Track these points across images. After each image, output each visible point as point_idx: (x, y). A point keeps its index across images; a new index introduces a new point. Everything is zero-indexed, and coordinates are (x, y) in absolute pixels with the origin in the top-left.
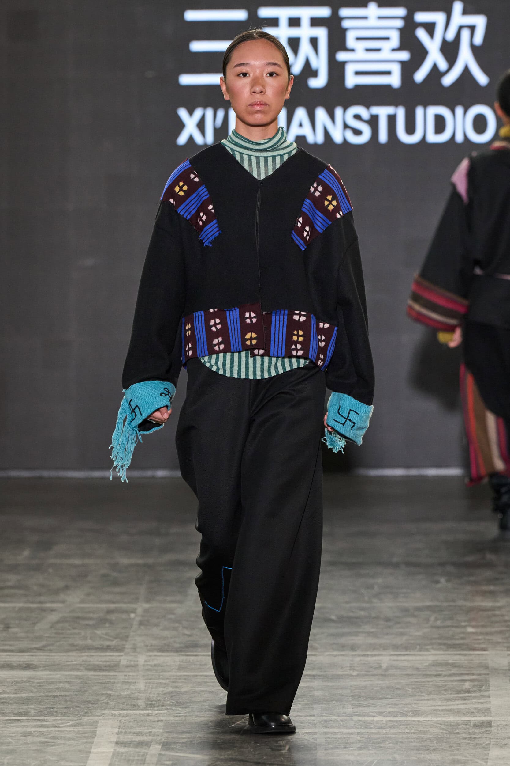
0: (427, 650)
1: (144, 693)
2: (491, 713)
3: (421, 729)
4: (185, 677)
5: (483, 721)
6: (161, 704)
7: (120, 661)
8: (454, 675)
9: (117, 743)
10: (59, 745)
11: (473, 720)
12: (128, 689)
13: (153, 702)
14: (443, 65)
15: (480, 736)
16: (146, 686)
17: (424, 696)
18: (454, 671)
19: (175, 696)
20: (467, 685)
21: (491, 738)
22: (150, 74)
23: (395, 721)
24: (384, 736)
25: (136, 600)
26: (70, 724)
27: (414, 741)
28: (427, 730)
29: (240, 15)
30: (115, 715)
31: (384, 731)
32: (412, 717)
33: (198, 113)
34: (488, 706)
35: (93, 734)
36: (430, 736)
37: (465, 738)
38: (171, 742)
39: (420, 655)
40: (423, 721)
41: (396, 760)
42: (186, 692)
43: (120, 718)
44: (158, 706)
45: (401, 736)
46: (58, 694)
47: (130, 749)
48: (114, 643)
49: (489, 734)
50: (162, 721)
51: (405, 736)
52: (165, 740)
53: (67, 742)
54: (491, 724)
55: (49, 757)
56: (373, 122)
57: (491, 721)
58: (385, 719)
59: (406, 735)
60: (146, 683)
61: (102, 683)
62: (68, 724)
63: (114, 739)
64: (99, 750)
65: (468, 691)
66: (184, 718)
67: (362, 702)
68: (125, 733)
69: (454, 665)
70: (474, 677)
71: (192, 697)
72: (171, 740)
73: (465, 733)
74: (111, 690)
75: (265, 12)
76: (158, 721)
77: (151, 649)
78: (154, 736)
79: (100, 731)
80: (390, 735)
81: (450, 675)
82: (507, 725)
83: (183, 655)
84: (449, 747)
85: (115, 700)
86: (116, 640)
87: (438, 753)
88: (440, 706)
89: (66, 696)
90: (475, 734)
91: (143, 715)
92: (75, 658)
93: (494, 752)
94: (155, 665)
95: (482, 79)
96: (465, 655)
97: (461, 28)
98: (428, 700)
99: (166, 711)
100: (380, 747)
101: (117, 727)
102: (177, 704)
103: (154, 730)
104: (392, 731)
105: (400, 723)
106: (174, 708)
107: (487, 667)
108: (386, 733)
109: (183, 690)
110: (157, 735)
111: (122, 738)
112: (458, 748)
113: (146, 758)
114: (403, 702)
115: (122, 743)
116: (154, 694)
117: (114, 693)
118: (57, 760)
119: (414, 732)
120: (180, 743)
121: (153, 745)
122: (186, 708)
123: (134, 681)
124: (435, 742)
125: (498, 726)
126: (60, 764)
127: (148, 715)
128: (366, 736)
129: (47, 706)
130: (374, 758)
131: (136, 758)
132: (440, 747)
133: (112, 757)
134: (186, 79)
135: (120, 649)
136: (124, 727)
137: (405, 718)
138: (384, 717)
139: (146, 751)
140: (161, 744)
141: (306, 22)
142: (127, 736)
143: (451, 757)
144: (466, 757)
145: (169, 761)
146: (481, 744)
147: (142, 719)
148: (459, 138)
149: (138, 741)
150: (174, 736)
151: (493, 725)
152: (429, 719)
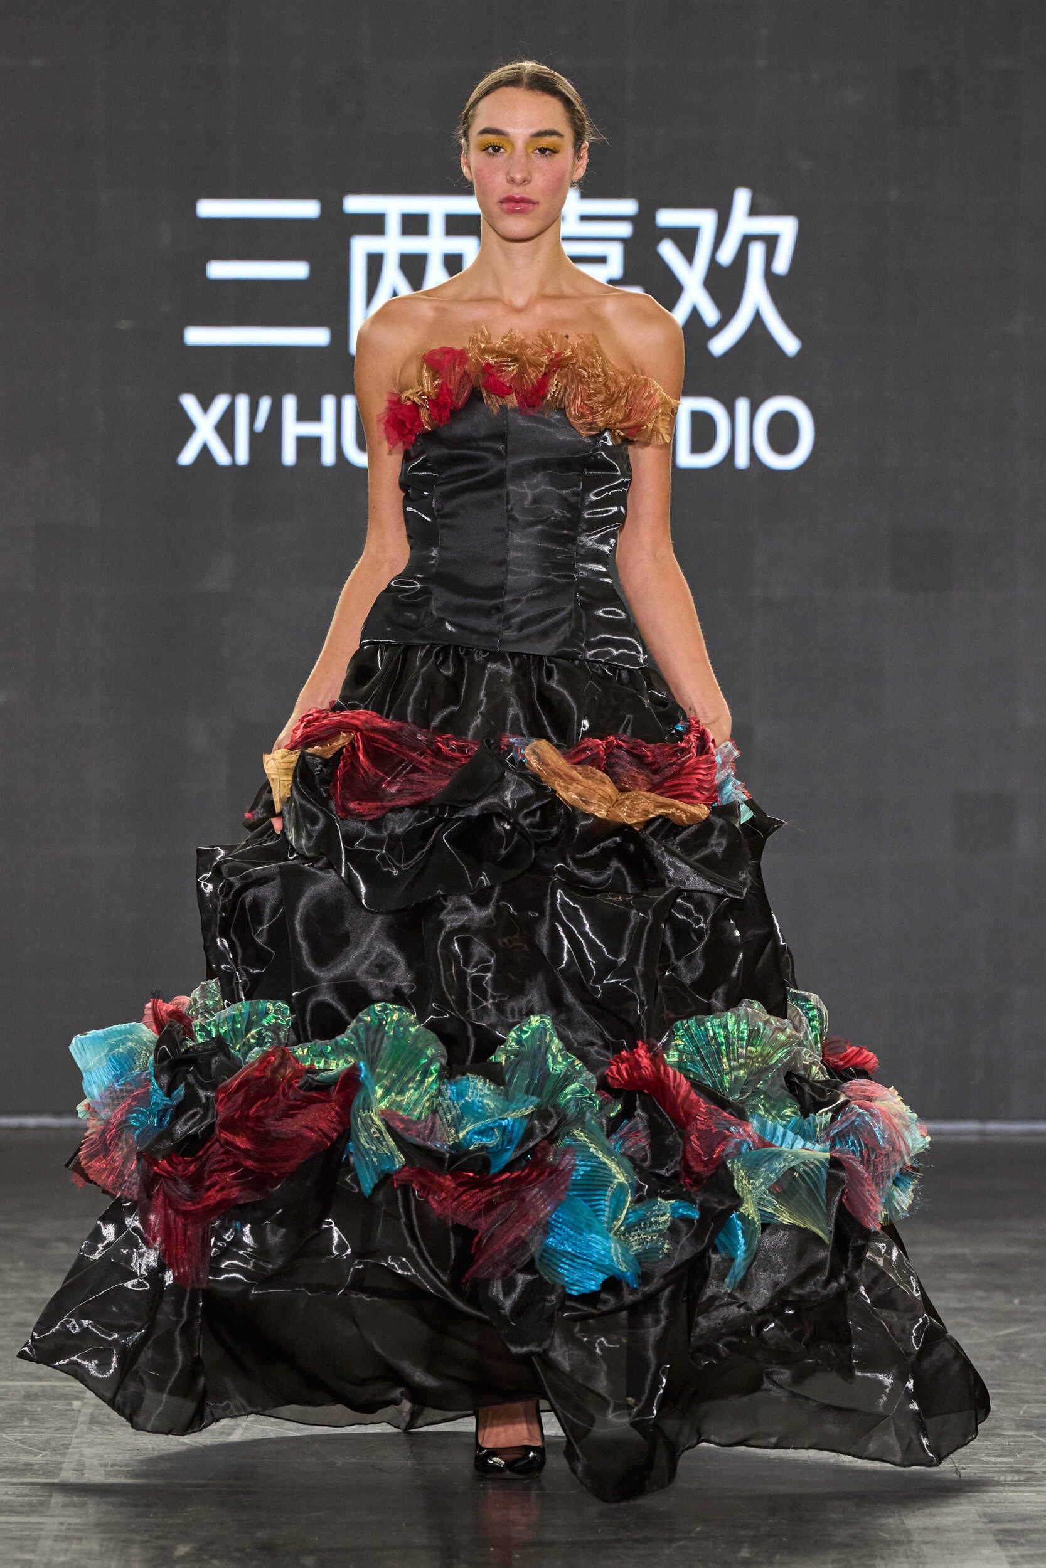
1: (98, 1559)
4: (181, 1529)
12: (67, 1550)
14: (710, 315)
16: (101, 1546)
22: (124, 325)
29: (308, 209)
33: (221, 403)
42: (183, 1559)
60: (103, 1539)
61: (13, 1538)
74: (33, 1552)
75: (355, 204)
86: (44, 1453)
95: (790, 344)
97: (747, 240)
109: (177, 1553)
117: (38, 1558)
123: (79, 1535)
134: (197, 336)
141: (437, 225)
148: (742, 459)
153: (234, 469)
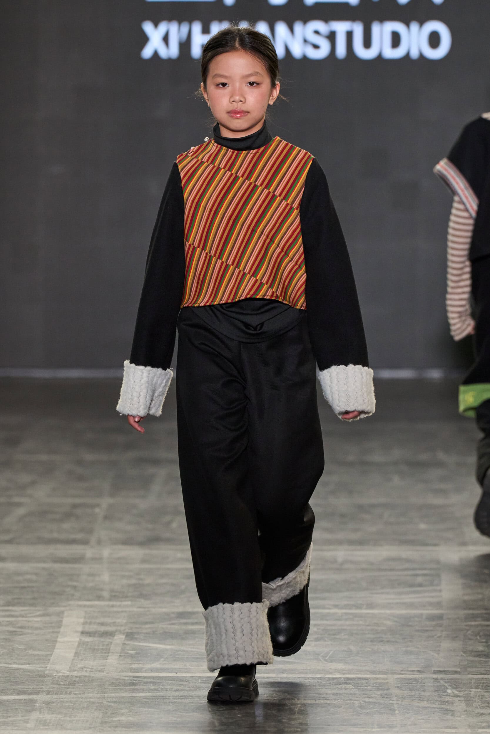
0: (381, 545)
1: (108, 585)
2: (442, 606)
3: (376, 622)
4: (149, 570)
5: (435, 614)
6: (125, 595)
7: (85, 554)
8: (407, 569)
9: (83, 633)
10: (25, 634)
11: (425, 613)
12: (93, 581)
15: (432, 628)
16: (110, 578)
17: (377, 590)
18: (407, 565)
19: (138, 587)
20: (420, 579)
21: (442, 631)
23: (351, 614)
24: (340, 628)
25: (101, 495)
26: (38, 613)
27: (369, 633)
28: (381, 622)
30: (80, 606)
31: (340, 623)
32: (367, 610)
34: (440, 599)
35: (59, 624)
36: (384, 628)
37: (418, 631)
38: (135, 632)
39: (374, 550)
40: (377, 614)
41: (351, 651)
42: (149, 585)
43: (86, 609)
44: (122, 598)
45: (356, 628)
46: (26, 584)
47: (95, 639)
48: (79, 536)
49: (440, 626)
50: (125, 612)
52: (129, 630)
53: (34, 632)
54: (443, 617)
55: (17, 646)
56: (332, 37)
57: (442, 614)
58: (339, 611)
59: (361, 627)
60: (111, 575)
61: (67, 575)
62: (35, 614)
63: (80, 629)
64: (66, 639)
65: (420, 585)
66: (147, 609)
67: (318, 595)
68: (90, 623)
69: (408, 560)
70: (425, 572)
71: (155, 589)
72: (134, 630)
73: (417, 625)
74: (77, 581)
76: (122, 612)
77: (115, 542)
78: (118, 626)
79: (66, 620)
80: (345, 627)
81: (404, 570)
82: (458, 618)
83: (146, 549)
84: (403, 639)
85: (80, 592)
86: (81, 534)
87: (391, 645)
88: (394, 599)
89: (33, 587)
90: (427, 626)
91: (108, 606)
92: (42, 550)
93: (446, 644)
94: (119, 558)
96: (417, 550)
98: (382, 593)
99: (129, 603)
100: (337, 639)
101: (82, 618)
102: (140, 596)
103: (118, 621)
104: (348, 623)
105: (355, 615)
106: (138, 600)
107: (438, 562)
108: (342, 625)
109: (147, 581)
110: (120, 625)
111: (87, 628)
112: (411, 639)
113: (110, 647)
114: (358, 596)
115: (87, 633)
116: (118, 586)
117: (79, 584)
118: (24, 649)
119: (368, 624)
120: (143, 633)
121: (117, 635)
122: (149, 599)
123: (98, 573)
124: (389, 634)
125: (449, 619)
126: (27, 652)
127: (113, 606)
128: (322, 628)
129: (16, 596)
130: (330, 649)
131: (101, 647)
132: (394, 639)
133: (78, 647)
135: (85, 542)
136: (89, 617)
137: (360, 610)
138: (340, 609)
139: (110, 641)
140: (125, 634)
142: (92, 626)
143: (404, 649)
144: (418, 648)
145: (132, 650)
146: (433, 636)
147: (107, 610)
148: (415, 54)
149: (102, 631)
150: (138, 626)
151: (445, 617)
152: (383, 611)
153: (170, 60)
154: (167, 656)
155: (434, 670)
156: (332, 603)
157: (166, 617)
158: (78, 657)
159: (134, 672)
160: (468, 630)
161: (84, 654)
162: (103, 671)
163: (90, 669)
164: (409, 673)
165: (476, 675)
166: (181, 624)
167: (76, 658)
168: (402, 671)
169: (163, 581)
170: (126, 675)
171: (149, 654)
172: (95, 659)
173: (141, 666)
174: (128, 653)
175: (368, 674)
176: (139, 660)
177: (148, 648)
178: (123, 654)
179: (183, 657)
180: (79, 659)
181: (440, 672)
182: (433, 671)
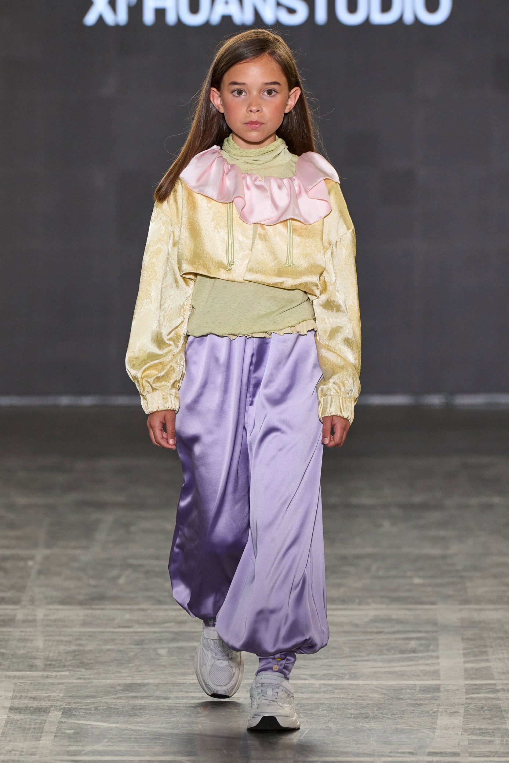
0: (368, 604)
1: (42, 652)
2: (439, 676)
3: (360, 694)
4: (90, 634)
5: (430, 685)
6: (62, 664)
7: (15, 616)
8: (398, 632)
9: (11, 709)
11: (418, 684)
12: (25, 647)
13: (53, 663)
15: (426, 702)
16: (44, 644)
17: (362, 656)
18: (398, 627)
19: (78, 655)
20: (413, 644)
21: (439, 705)
23: (330, 685)
24: (318, 702)
25: (35, 545)
27: (352, 709)
28: (367, 695)
30: (9, 677)
31: (318, 696)
32: (350, 680)
34: (437, 667)
36: (370, 702)
37: (410, 705)
38: (74, 708)
39: (360, 610)
40: (362, 685)
41: (330, 730)
42: (90, 651)
43: (16, 681)
44: (59, 667)
45: (336, 702)
47: (26, 716)
48: (8, 594)
49: (437, 699)
50: (63, 683)
51: (341, 702)
52: (66, 705)
54: (440, 688)
57: (440, 685)
58: (317, 682)
59: (343, 701)
60: (46, 640)
63: (8, 704)
65: (414, 651)
68: (21, 697)
69: (399, 621)
70: (421, 635)
71: (97, 657)
72: (73, 706)
73: (409, 698)
74: (5, 648)
76: (59, 684)
77: (51, 601)
78: (53, 701)
80: (324, 701)
81: (394, 633)
82: (457, 690)
83: (88, 609)
84: (392, 714)
85: (9, 660)
86: (12, 591)
87: (378, 721)
88: (381, 667)
90: (421, 699)
91: (42, 677)
93: (443, 721)
94: (56, 620)
96: (410, 609)
98: (368, 660)
99: (67, 673)
100: (313, 715)
101: (11, 691)
102: (80, 665)
103: (53, 694)
104: (327, 696)
105: (336, 687)
106: (77, 669)
107: (435, 623)
108: (320, 699)
109: (88, 648)
110: (56, 700)
111: (17, 703)
112: (402, 715)
113: (44, 726)
114: (339, 664)
115: (16, 709)
116: (54, 653)
117: (8, 651)
119: (351, 697)
120: (83, 709)
121: (53, 712)
122: (90, 669)
123: (31, 638)
124: (375, 709)
125: (447, 691)
127: (47, 677)
130: (305, 727)
131: (33, 726)
132: (381, 715)
133: (5, 726)
135: (16, 602)
136: (19, 690)
137: (342, 681)
138: (317, 679)
139: (44, 718)
140: (62, 710)
142: (23, 701)
143: (393, 726)
144: (410, 726)
145: (70, 729)
146: (428, 712)
147: (41, 681)
149: (35, 707)
150: (77, 701)
151: (442, 689)
152: (368, 682)
153: (117, 27)
154: (111, 736)
155: (429, 752)
156: (308, 672)
157: (110, 690)
158: (6, 738)
159: (71, 755)
160: (469, 704)
161: (12, 734)
162: (35, 755)
163: (20, 753)
164: (399, 755)
165: (479, 757)
166: (128, 698)
167: (3, 739)
168: (391, 752)
169: (108, 647)
170: (62, 759)
171: (90, 734)
172: (26, 740)
173: (80, 748)
174: (65, 733)
175: (350, 757)
176: (78, 741)
177: (89, 726)
178: (59, 735)
179: (130, 737)
180: (7, 740)
181: (435, 754)
182: (427, 753)
